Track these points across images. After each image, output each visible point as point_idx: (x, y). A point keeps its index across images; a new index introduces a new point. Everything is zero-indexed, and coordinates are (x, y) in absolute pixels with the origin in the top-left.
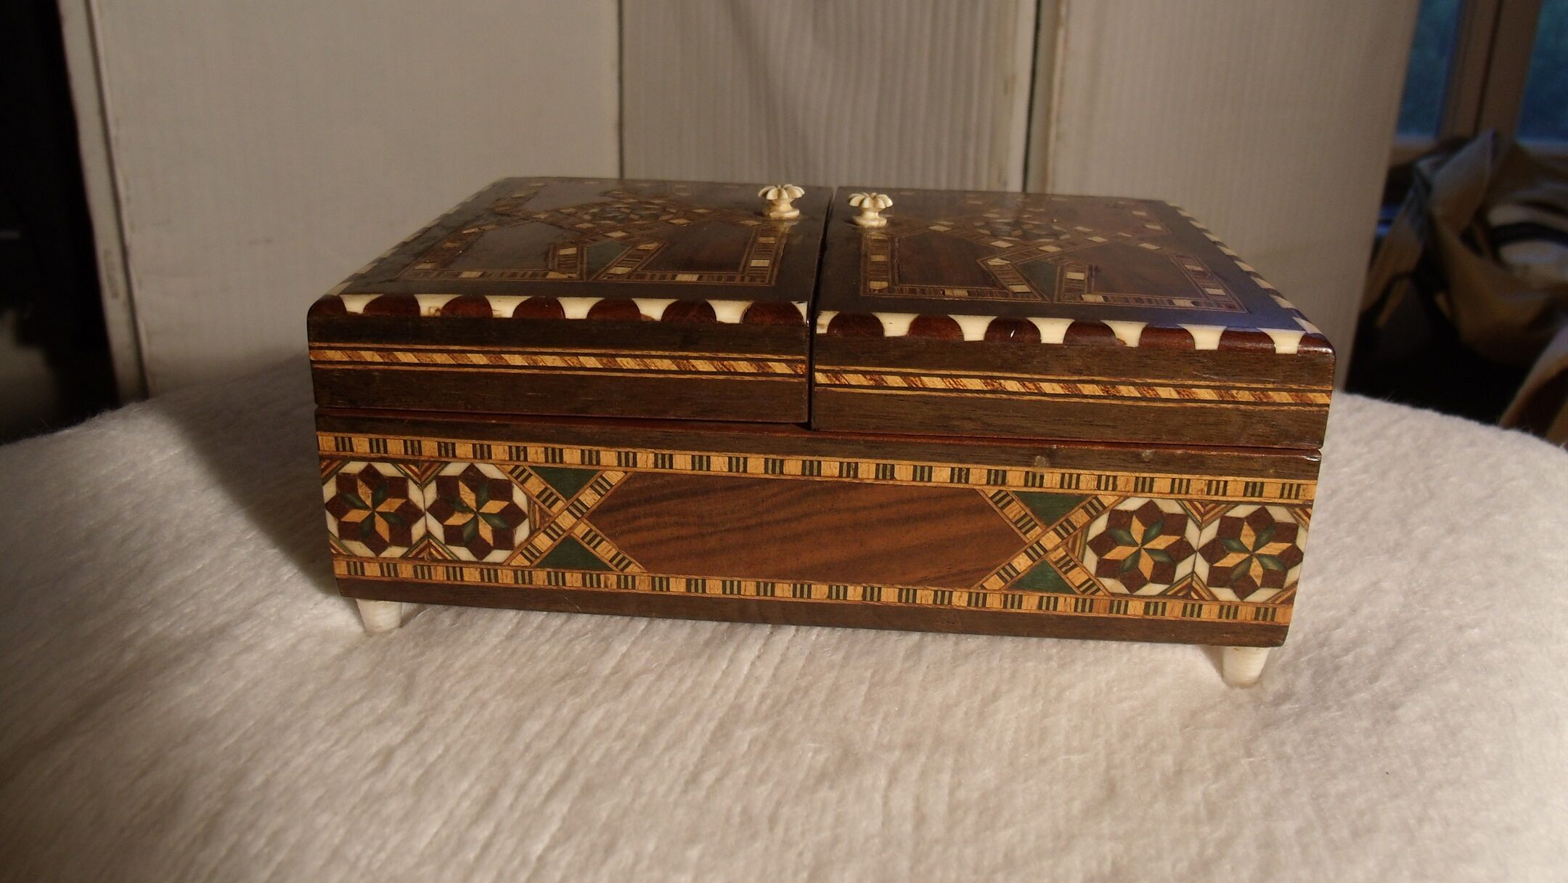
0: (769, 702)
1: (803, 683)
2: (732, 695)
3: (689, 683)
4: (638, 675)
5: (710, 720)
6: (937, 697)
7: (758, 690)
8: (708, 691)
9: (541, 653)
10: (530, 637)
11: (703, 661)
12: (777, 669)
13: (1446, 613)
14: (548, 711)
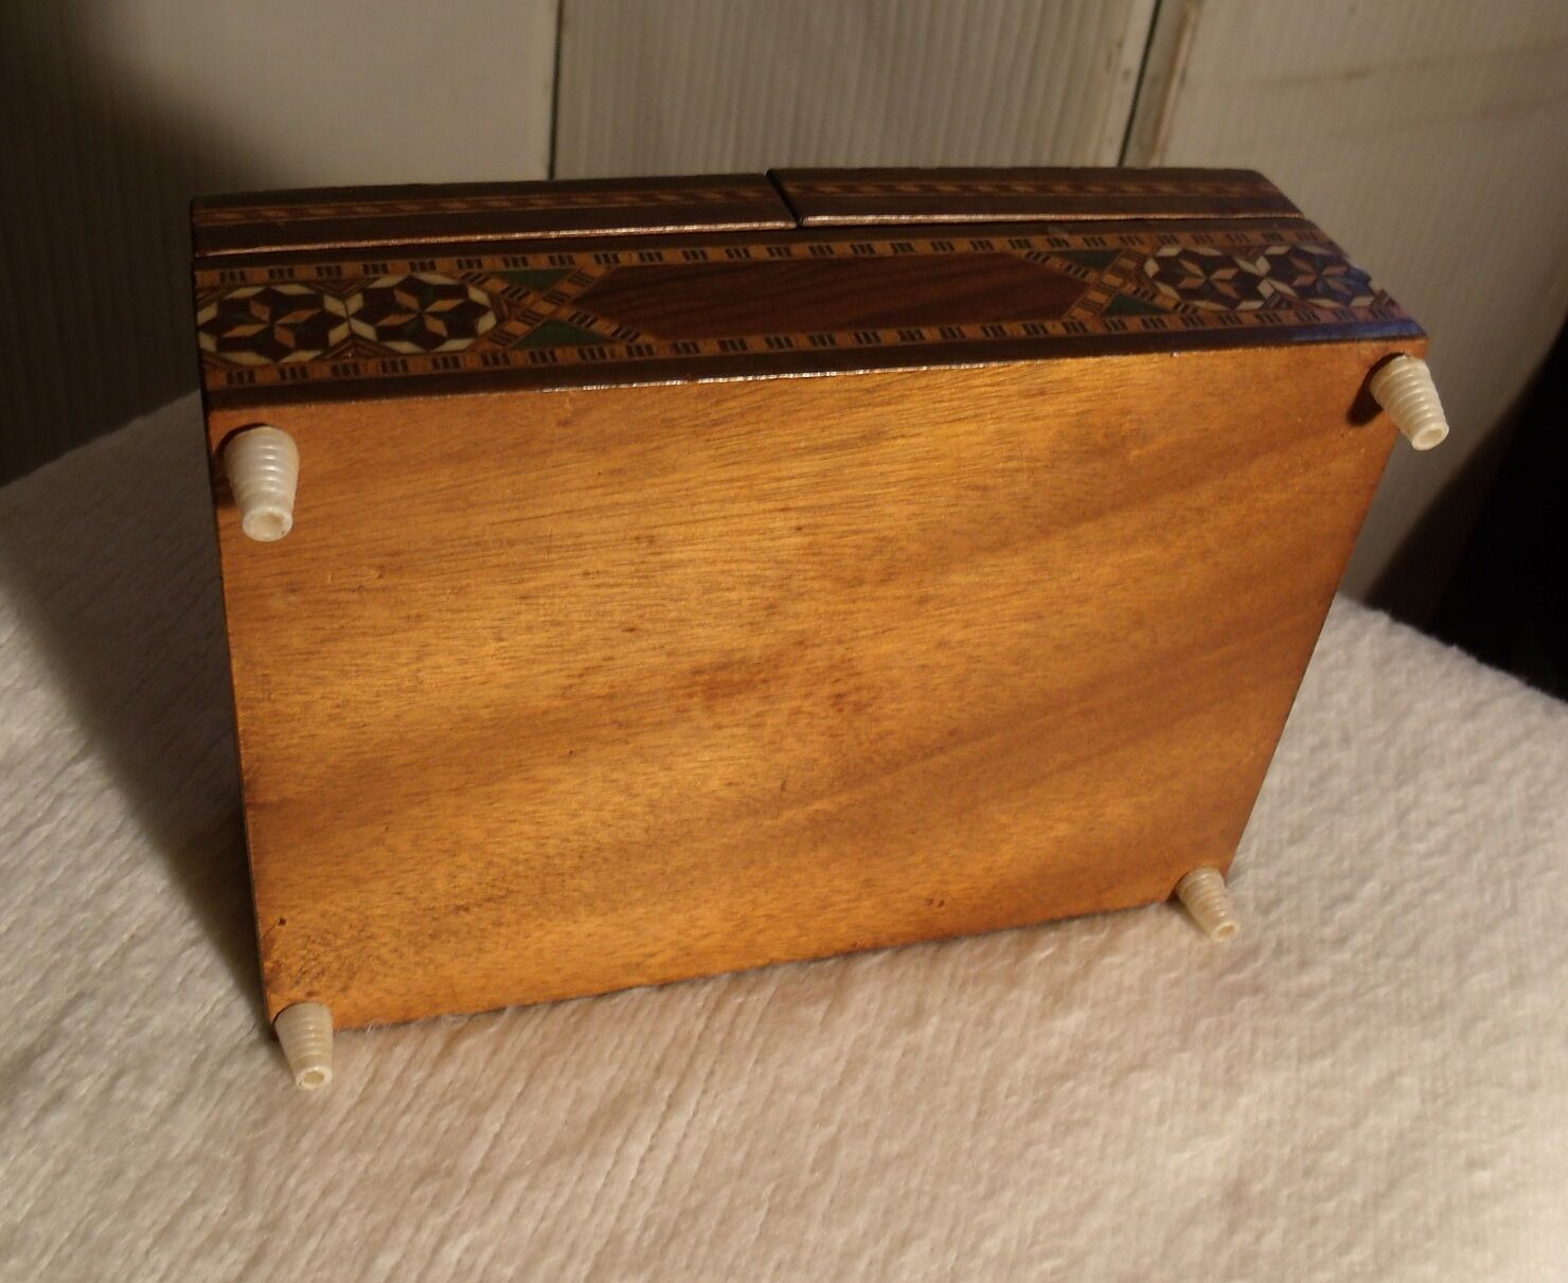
0: (653, 1231)
1: (694, 1201)
2: (612, 1218)
3: (567, 1192)
4: (507, 1179)
5: (583, 1262)
6: (840, 1237)
7: (644, 1208)
8: (587, 1208)
9: (400, 1128)
10: (387, 1101)
11: (583, 1157)
12: (669, 1170)
13: (1462, 1136)
14: (405, 1233)
